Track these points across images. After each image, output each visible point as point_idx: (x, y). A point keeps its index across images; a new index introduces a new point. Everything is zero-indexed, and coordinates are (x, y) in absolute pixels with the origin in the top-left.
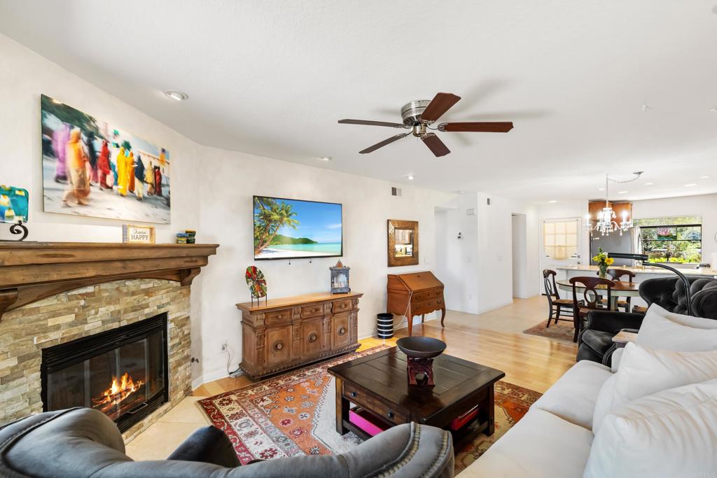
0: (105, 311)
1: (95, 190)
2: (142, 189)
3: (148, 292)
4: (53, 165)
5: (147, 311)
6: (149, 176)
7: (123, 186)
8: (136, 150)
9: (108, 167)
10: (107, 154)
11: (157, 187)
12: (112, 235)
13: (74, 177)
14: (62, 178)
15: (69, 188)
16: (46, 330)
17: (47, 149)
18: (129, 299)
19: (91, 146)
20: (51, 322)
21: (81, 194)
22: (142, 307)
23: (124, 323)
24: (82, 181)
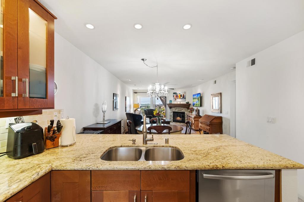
0: (177, 110)
1: (177, 99)
2: (181, 98)
3: (182, 109)
4: (174, 98)
6: (182, 96)
7: (179, 97)
8: (181, 94)
11: (184, 97)
14: (174, 99)
17: (173, 97)
21: (176, 100)
22: (181, 111)
23: (179, 112)
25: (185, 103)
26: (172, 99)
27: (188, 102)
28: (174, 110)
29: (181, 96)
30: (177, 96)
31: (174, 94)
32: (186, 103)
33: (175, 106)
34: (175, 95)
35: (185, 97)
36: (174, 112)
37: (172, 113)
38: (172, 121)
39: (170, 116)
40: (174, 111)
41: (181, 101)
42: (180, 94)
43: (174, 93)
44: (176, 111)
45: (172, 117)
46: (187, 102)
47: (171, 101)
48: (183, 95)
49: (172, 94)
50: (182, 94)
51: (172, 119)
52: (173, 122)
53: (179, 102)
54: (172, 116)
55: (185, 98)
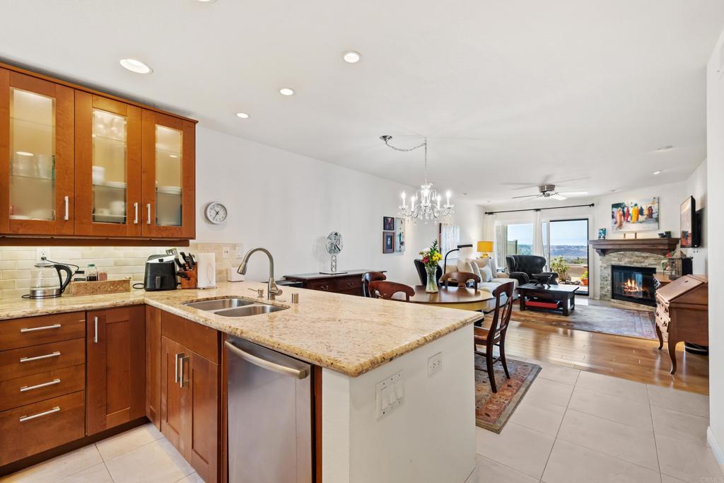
0: (627, 260)
1: (625, 224)
2: (641, 218)
3: (643, 257)
4: (614, 220)
5: (642, 264)
6: (646, 212)
7: (634, 218)
9: (629, 214)
10: (628, 211)
11: (650, 215)
12: (631, 236)
13: (619, 222)
14: (616, 223)
15: (617, 225)
16: (611, 260)
17: (613, 217)
18: (636, 258)
19: (623, 211)
20: (613, 259)
21: (620, 226)
22: (641, 262)
23: (632, 266)
24: (621, 222)
25: (655, 235)
26: (608, 224)
27: (668, 234)
28: (614, 259)
29: (641, 212)
30: (625, 215)
31: (615, 210)
32: (658, 237)
33: (617, 247)
34: (618, 212)
35: (655, 216)
36: (614, 268)
37: (609, 271)
38: (609, 294)
39: (604, 279)
40: (613, 263)
41: (640, 232)
42: (636, 205)
43: (615, 206)
44: (622, 263)
45: (610, 282)
46: (663, 231)
47: (604, 231)
48: (650, 209)
49: (610, 209)
50: (645, 208)
51: (609, 288)
52: (613, 298)
53: (632, 232)
54: (610, 278)
55: (657, 220)
